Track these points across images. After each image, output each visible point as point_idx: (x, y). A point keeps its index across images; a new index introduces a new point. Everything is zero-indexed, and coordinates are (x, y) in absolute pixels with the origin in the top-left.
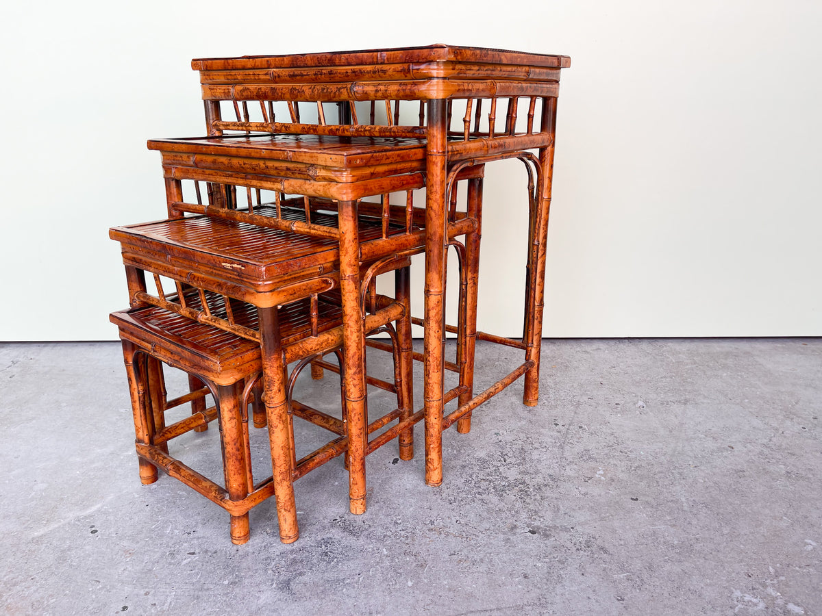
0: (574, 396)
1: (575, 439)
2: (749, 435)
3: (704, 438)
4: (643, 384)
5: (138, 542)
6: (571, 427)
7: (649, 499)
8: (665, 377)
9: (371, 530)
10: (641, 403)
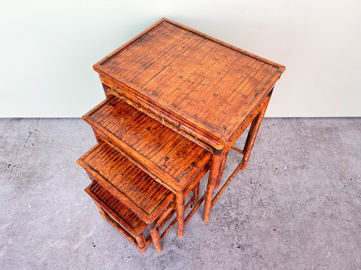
0: (260, 163)
1: (258, 193)
2: (323, 190)
3: (306, 192)
4: (289, 154)
5: (110, 252)
6: (257, 184)
7: (280, 230)
8: (298, 148)
9: (185, 246)
10: (286, 168)
